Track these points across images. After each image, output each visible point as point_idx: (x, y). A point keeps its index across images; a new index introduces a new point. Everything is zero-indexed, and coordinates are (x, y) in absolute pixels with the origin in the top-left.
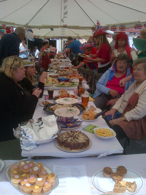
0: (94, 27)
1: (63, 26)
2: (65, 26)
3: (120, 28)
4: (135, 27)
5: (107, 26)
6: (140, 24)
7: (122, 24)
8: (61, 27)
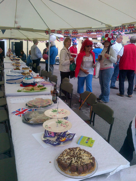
0: (47, 30)
1: (17, 28)
2: (18, 28)
3: (72, 33)
4: (87, 32)
5: (60, 30)
6: (92, 30)
7: (75, 29)
8: (14, 28)
